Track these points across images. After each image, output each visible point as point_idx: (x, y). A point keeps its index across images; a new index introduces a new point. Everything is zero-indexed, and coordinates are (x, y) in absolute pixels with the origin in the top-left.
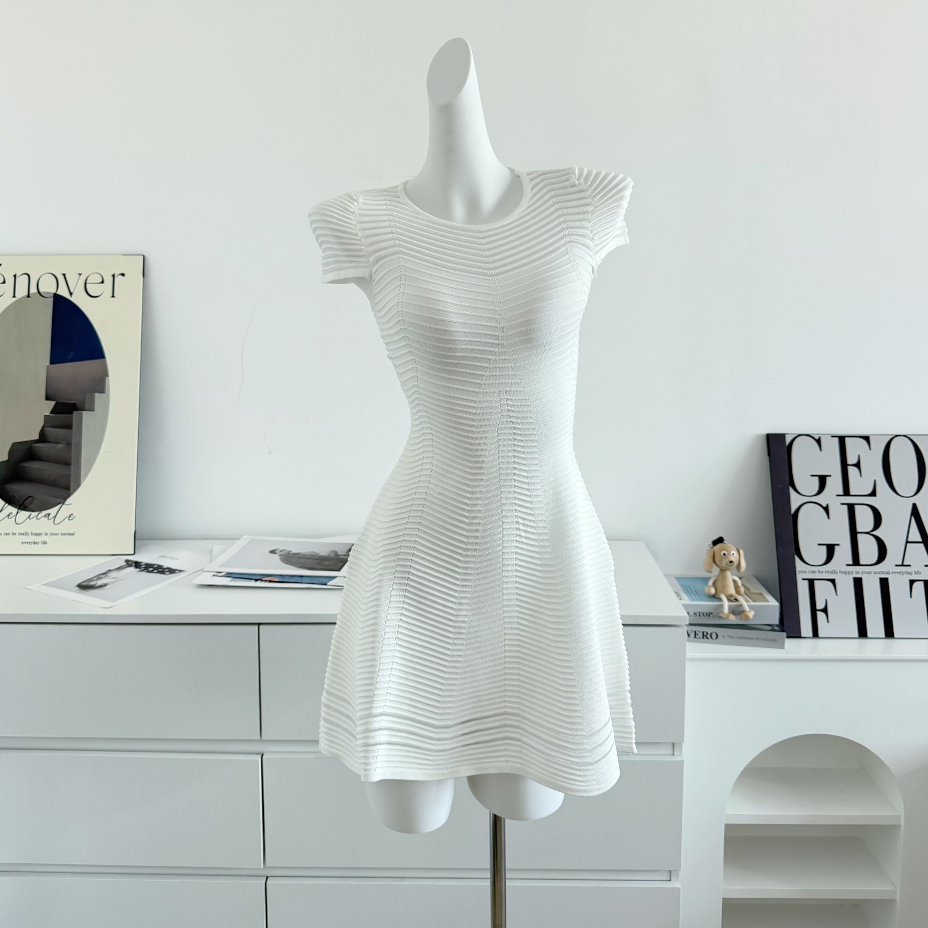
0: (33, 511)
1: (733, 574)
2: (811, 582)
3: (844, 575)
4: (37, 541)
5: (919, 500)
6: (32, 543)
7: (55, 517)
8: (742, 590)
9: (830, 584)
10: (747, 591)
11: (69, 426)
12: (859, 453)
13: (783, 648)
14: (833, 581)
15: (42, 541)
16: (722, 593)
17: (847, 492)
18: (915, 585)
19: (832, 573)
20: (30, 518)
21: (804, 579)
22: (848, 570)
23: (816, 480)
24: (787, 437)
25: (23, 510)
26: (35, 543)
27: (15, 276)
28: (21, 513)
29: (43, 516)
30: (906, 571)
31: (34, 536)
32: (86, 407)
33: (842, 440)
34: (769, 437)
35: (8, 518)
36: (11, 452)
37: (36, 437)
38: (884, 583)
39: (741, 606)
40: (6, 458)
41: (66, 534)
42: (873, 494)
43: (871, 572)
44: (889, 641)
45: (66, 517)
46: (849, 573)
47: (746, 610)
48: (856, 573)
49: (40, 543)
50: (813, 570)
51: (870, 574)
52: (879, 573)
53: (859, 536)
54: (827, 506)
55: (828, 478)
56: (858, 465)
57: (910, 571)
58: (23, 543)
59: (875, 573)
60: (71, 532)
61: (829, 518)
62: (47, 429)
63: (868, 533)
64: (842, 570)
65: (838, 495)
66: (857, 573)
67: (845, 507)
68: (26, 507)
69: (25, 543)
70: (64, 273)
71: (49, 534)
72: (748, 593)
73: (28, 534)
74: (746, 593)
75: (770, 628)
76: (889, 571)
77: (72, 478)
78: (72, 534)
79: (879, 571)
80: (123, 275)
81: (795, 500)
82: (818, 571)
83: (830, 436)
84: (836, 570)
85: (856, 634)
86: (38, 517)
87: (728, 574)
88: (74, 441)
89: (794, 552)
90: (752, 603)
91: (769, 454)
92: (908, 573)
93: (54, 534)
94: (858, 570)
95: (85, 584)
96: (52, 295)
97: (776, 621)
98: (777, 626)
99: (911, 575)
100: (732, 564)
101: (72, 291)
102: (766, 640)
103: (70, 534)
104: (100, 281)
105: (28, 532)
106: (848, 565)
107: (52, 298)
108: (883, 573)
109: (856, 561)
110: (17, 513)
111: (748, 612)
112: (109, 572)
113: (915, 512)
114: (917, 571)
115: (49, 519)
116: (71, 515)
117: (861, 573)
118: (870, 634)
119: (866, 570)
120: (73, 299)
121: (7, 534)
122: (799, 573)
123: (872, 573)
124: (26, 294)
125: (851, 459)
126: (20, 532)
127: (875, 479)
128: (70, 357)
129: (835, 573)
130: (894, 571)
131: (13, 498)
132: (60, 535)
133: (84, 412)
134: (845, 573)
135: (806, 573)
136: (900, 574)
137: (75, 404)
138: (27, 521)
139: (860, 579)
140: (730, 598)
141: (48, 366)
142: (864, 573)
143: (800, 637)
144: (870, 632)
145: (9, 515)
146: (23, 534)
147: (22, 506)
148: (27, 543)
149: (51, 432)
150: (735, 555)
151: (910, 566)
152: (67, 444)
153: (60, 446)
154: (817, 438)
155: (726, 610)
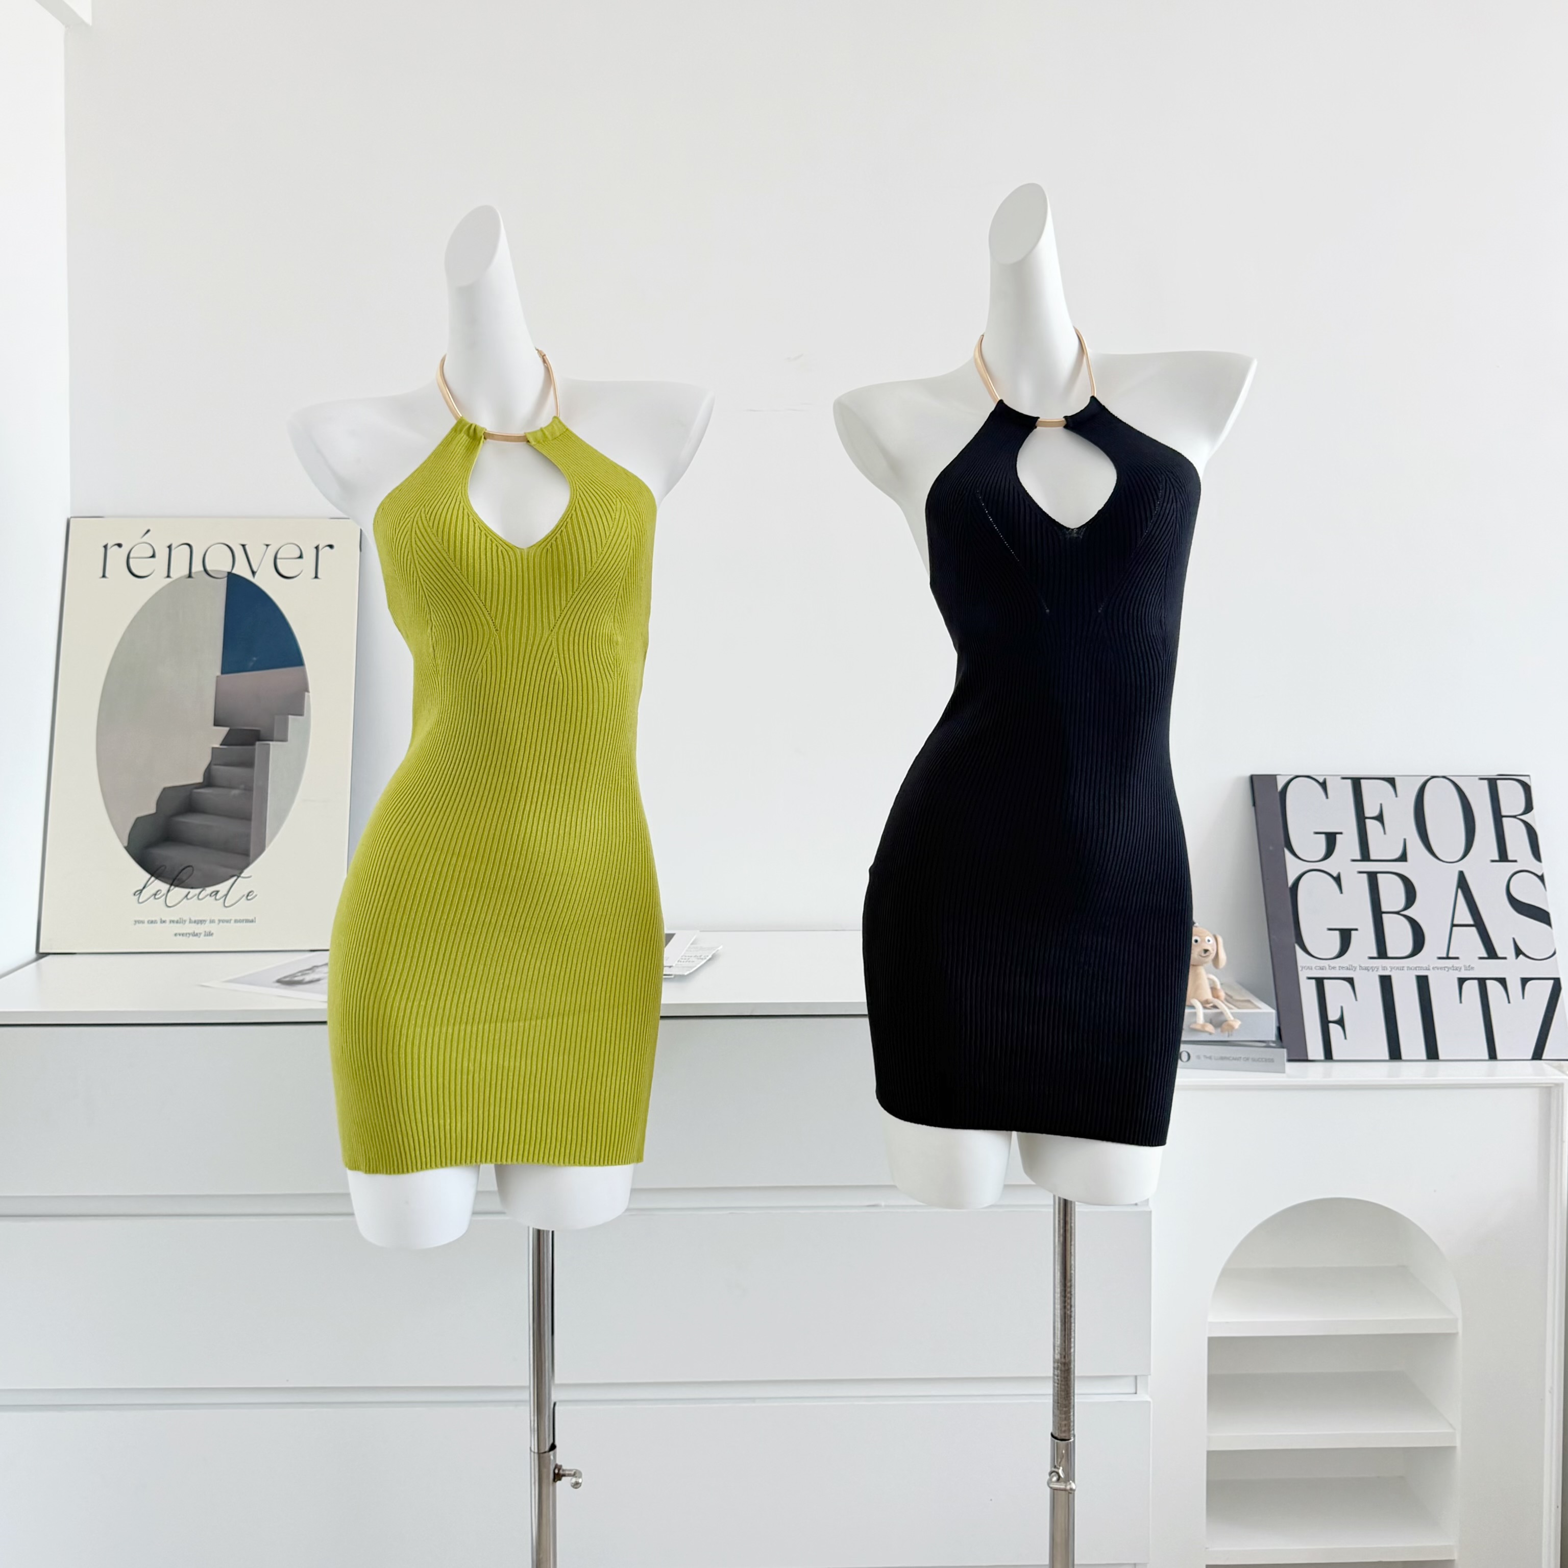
0: (192, 888)
1: (1208, 972)
2: (1320, 983)
3: (1366, 971)
4: (196, 932)
5: (1468, 867)
6: (189, 934)
7: (226, 895)
8: (1222, 994)
9: (1347, 985)
11: (249, 763)
12: (1380, 802)
13: (1284, 1072)
14: (1350, 981)
15: (205, 932)
16: (1193, 998)
17: (1365, 856)
18: (1466, 984)
19: (1348, 969)
20: (188, 899)
21: (1309, 978)
22: (1371, 966)
23: (1322, 838)
24: (1278, 777)
25: (176, 886)
26: (195, 935)
27: (170, 547)
28: (174, 890)
29: (207, 896)
30: (1453, 967)
31: (193, 925)
32: (275, 736)
33: (1356, 783)
34: (1252, 778)
35: (155, 898)
36: (160, 802)
37: (199, 779)
38: (1423, 983)
39: (1221, 1013)
40: (152, 810)
41: (241, 921)
42: (1403, 858)
43: (1403, 967)
44: (1433, 1064)
45: (244, 896)
46: (1373, 969)
47: (1228, 1019)
48: (1383, 969)
49: (203, 934)
50: (1320, 965)
51: (1402, 971)
52: (1416, 968)
53: (1384, 916)
54: (1339, 875)
55: (1338, 836)
56: (1380, 818)
57: (1458, 966)
58: (176, 935)
59: (1409, 968)
60: (250, 918)
61: (1341, 892)
62: (214, 767)
63: (1398, 913)
64: (1363, 965)
65: (1354, 860)
67: (1365, 876)
68: (183, 882)
69: (180, 935)
70: (243, 543)
71: (217, 922)
73: (185, 921)
75: (1264, 1044)
76: (1429, 966)
77: (253, 838)
78: (252, 921)
79: (1415, 966)
80: (331, 546)
81: (1293, 868)
82: (1329, 966)
83: (1339, 777)
84: (1353, 965)
85: (1387, 1058)
86: (201, 897)
87: (1202, 970)
88: (257, 784)
89: (1294, 940)
91: (1254, 804)
92: (1455, 968)
93: (223, 921)
94: (1384, 966)
95: (287, 980)
96: (226, 574)
97: (1272, 1035)
98: (1273, 1042)
99: (1460, 971)
100: (1207, 954)
101: (255, 570)
102: (1258, 1060)
103: (247, 921)
104: (298, 555)
105: (184, 919)
106: (1371, 958)
107: (226, 579)
108: (1421, 968)
109: (1382, 953)
111: (1232, 1021)
112: (316, 968)
113: (1463, 883)
114: (1468, 966)
115: (216, 899)
116: (250, 892)
117: (1389, 969)
118: (1405, 1053)
119: (1397, 966)
120: (256, 580)
121: (152, 922)
122: (1302, 970)
123: (1406, 969)
124: (187, 572)
125: (1370, 810)
126: (172, 919)
127: (1404, 837)
128: (251, 664)
129: (1354, 969)
130: (1435, 965)
131: (163, 868)
132: (232, 922)
133: (271, 743)
134: (1367, 969)
135: (1311, 969)
136: (1445, 970)
137: (258, 731)
138: (182, 902)
139: (1389, 978)
140: (1205, 1004)
141: (218, 677)
142: (1394, 968)
143: (1307, 1060)
144: (1406, 1051)
145: (155, 895)
146: (177, 922)
147: (175, 880)
148: (183, 935)
149: (222, 772)
150: (1210, 943)
151: (1457, 958)
152: (245, 789)
153: (235, 792)
154: (1321, 780)
155: (1201, 1019)
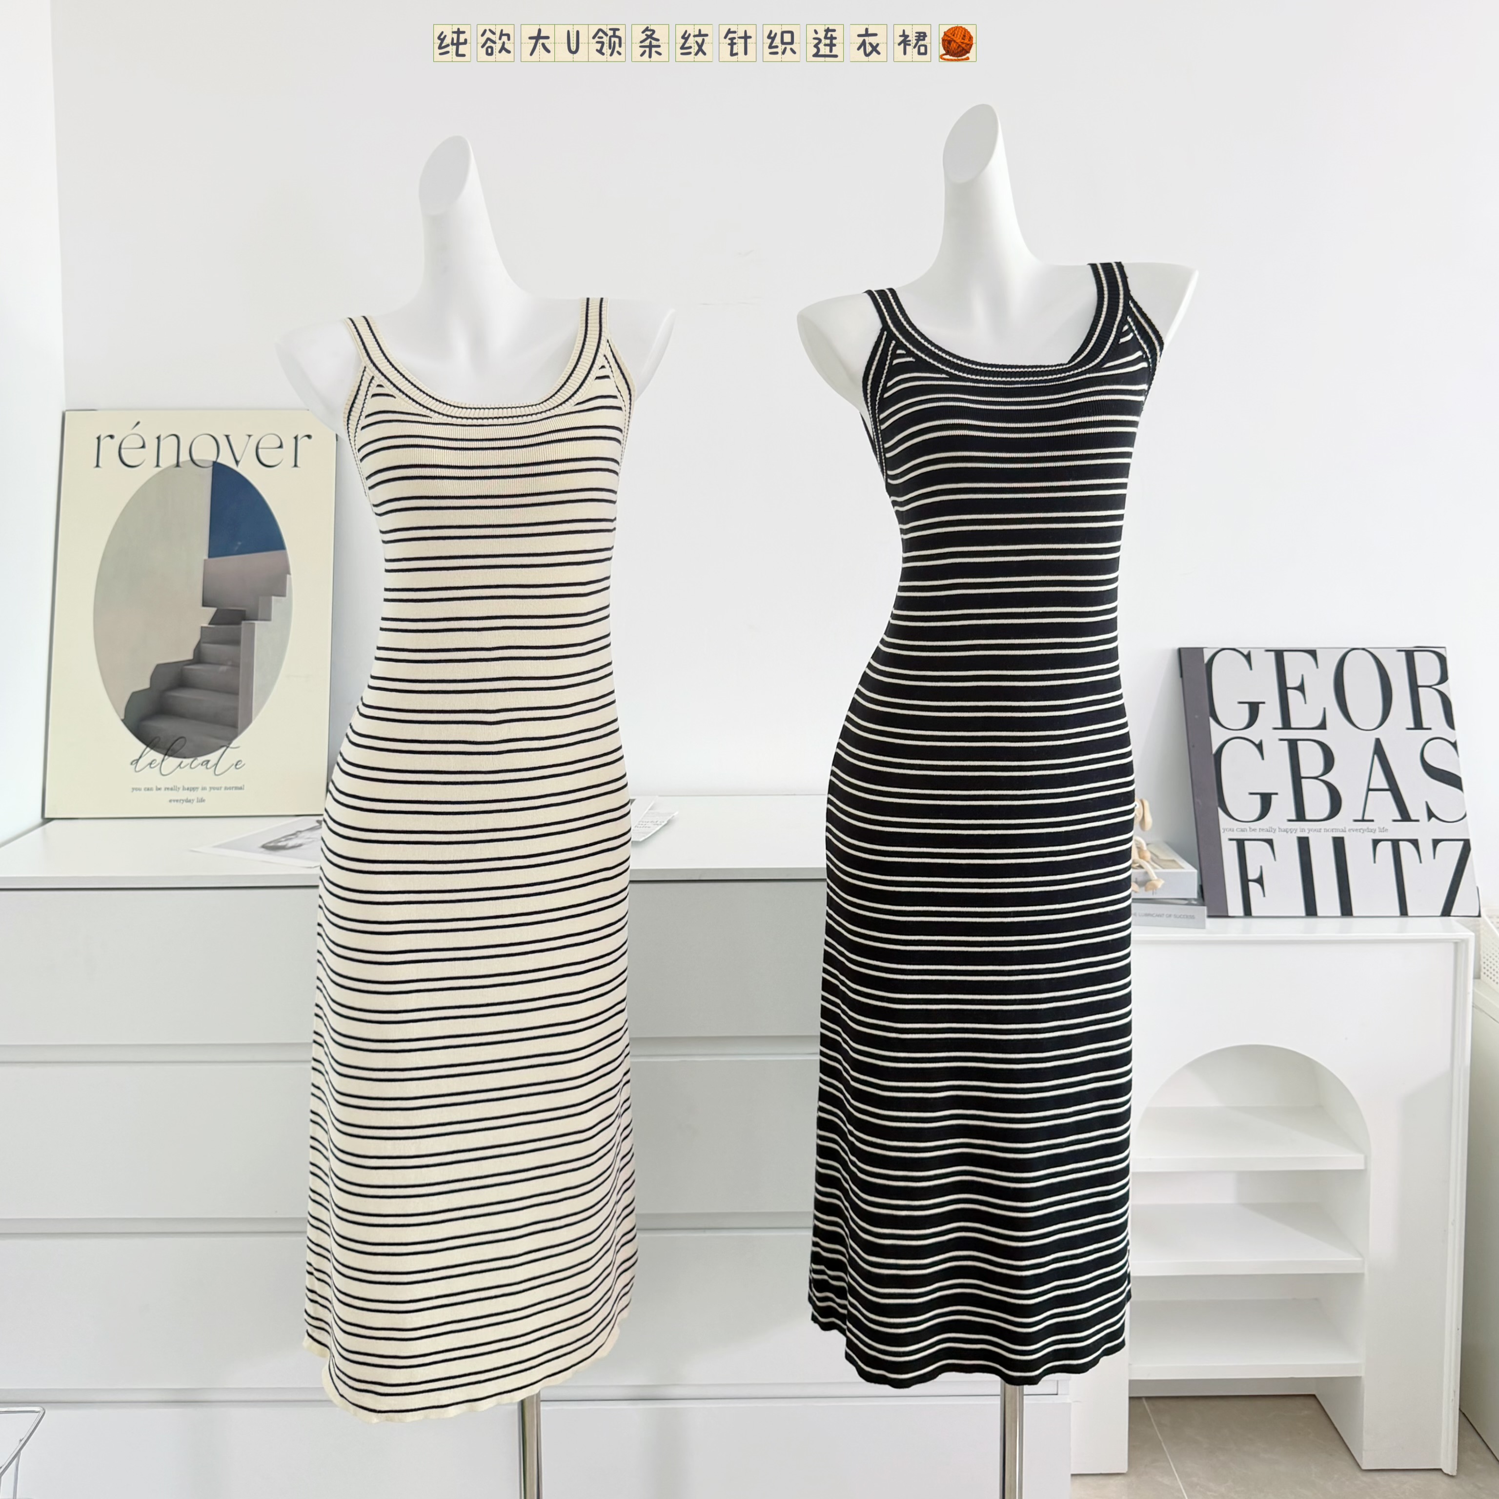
0: (185, 758)
2: (1241, 844)
3: (1285, 833)
4: (189, 799)
5: (1383, 734)
6: (183, 800)
7: (216, 764)
8: (1148, 855)
9: (1266, 846)
10: (1154, 858)
11: (236, 642)
12: (1302, 673)
13: (1204, 928)
14: (1270, 842)
15: (198, 798)
17: (1286, 724)
18: (1380, 845)
19: (1267, 831)
20: (181, 768)
21: (1231, 840)
22: (1290, 828)
23: (1245, 709)
24: (1204, 649)
25: (170, 756)
26: (188, 801)
27: (158, 438)
28: (167, 761)
29: (199, 764)
31: (187, 792)
32: (259, 617)
33: (1279, 655)
34: (1180, 650)
35: (150, 767)
36: (153, 678)
37: (189, 656)
38: (1339, 844)
39: (1146, 873)
40: (147, 685)
41: (230, 788)
42: (1322, 726)
43: (1320, 829)
44: (1347, 920)
45: (233, 765)
46: (1291, 831)
47: (1153, 879)
48: (1300, 831)
49: (195, 802)
50: (1243, 827)
51: (1319, 833)
52: (1332, 830)
53: (1303, 781)
54: (1261, 742)
55: (1261, 705)
56: (1301, 688)
57: (1372, 828)
58: (170, 801)
59: (1327, 830)
60: (239, 786)
61: (1263, 758)
62: (203, 645)
63: (1316, 778)
64: (1283, 827)
65: (1275, 729)
66: (1303, 830)
67: (1286, 742)
68: (176, 752)
69: (174, 801)
70: (227, 434)
71: (208, 789)
72: (1155, 860)
73: (179, 788)
74: (1152, 860)
75: (1186, 902)
76: (1345, 828)
77: (241, 712)
78: (241, 788)
79: (1332, 828)
80: (309, 437)
81: (1217, 736)
82: (1250, 828)
83: (1263, 650)
84: (1273, 827)
85: (1304, 914)
86: (192, 766)
88: (243, 661)
89: (1217, 804)
90: (1161, 870)
91: (1182, 676)
92: (1369, 830)
93: (214, 788)
94: (1302, 828)
95: (272, 844)
96: (211, 464)
97: (1195, 896)
98: (1195, 899)
99: (1374, 833)
101: (238, 459)
102: (1180, 917)
103: (236, 788)
104: (279, 445)
105: (178, 786)
106: (1290, 821)
107: (211, 468)
108: (1337, 830)
109: (1301, 816)
110: (163, 760)
111: (1157, 880)
112: (299, 833)
113: (1379, 750)
114: (1382, 827)
115: (207, 768)
116: (239, 762)
117: (1307, 831)
118: (1320, 909)
119: (1315, 827)
120: (239, 469)
121: (148, 789)
122: (1224, 832)
123: (1323, 831)
124: (175, 462)
125: (1292, 681)
126: (167, 786)
127: (1324, 706)
128: (237, 548)
129: (1273, 831)
130: (1351, 827)
131: (157, 740)
132: (223, 789)
133: (256, 622)
134: (1286, 831)
135: (1233, 831)
136: (1360, 831)
137: (244, 611)
138: (176, 770)
139: (1307, 839)
141: (205, 560)
142: (1312, 831)
143: (1227, 917)
144: (1321, 907)
145: (151, 764)
146: (172, 789)
147: (169, 751)
148: (177, 801)
149: (210, 649)
151: (1372, 821)
152: (232, 666)
153: (223, 668)
154: (1246, 653)
